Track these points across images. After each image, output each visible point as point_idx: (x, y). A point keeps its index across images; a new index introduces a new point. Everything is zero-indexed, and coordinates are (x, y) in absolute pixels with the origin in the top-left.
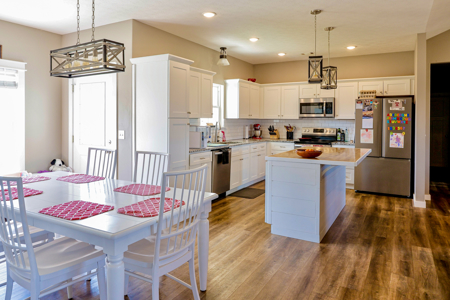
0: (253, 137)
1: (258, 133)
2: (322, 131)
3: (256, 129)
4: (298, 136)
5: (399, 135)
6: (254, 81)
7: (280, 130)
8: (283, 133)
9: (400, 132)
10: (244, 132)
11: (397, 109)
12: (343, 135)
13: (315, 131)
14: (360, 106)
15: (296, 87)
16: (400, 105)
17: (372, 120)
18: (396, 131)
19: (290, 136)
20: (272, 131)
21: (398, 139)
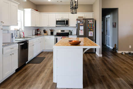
0: (37, 34)
1: (39, 32)
2: (64, 31)
3: (38, 31)
4: (55, 33)
5: (91, 32)
6: (37, 11)
7: (48, 31)
8: (49, 32)
9: (92, 31)
10: (33, 32)
11: (91, 23)
12: (71, 32)
13: (62, 31)
14: (79, 22)
15: (55, 14)
16: (92, 22)
17: (83, 27)
18: (91, 31)
19: (52, 33)
20: (45, 32)
21: (91, 33)
